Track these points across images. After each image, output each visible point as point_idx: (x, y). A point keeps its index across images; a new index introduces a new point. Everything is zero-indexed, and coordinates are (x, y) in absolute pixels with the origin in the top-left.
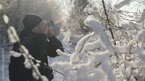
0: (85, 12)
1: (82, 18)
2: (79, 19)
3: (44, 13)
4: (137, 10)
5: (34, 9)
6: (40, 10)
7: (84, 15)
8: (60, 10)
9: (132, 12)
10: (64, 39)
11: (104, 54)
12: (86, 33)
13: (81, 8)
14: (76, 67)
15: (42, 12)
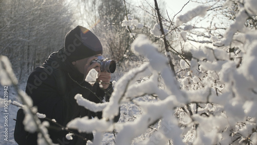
0: (125, 27)
1: (112, 35)
2: (107, 38)
3: (44, 26)
4: (210, 23)
5: (27, 18)
6: (38, 21)
7: (116, 30)
8: (74, 21)
9: (202, 28)
10: (88, 75)
11: (162, 105)
12: (120, 63)
13: (110, 19)
14: (114, 127)
15: (41, 24)
